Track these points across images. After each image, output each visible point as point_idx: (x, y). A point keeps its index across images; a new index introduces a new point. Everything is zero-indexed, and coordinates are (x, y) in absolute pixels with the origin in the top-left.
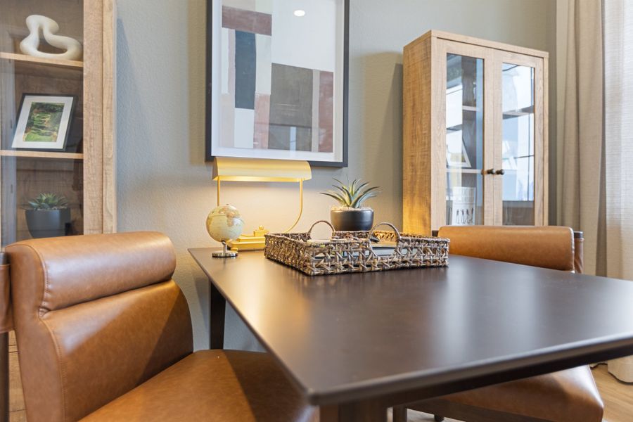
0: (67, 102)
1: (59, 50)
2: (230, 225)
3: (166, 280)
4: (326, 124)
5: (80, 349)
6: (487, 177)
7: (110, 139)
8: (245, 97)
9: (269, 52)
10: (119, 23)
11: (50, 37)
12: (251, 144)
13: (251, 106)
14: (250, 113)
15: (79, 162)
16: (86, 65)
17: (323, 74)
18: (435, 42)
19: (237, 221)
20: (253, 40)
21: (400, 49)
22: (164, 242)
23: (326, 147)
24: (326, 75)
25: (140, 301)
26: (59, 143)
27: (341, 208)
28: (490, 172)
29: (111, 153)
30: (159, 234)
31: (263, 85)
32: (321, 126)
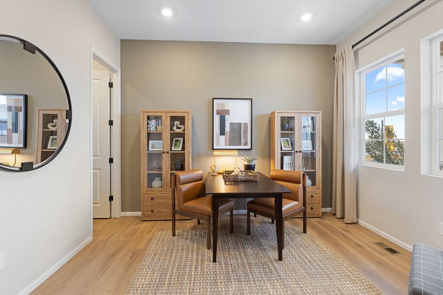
0: (182, 139)
1: (180, 128)
2: (215, 168)
3: (201, 180)
4: (246, 138)
5: (185, 191)
6: (296, 153)
7: (190, 148)
8: (222, 133)
9: (229, 120)
10: (192, 117)
11: (179, 126)
12: (224, 144)
13: (224, 135)
14: (224, 137)
15: (184, 153)
16: (186, 132)
17: (245, 124)
18: (276, 114)
19: (217, 167)
20: (225, 117)
21: (270, 113)
22: (201, 172)
23: (246, 144)
24: (246, 124)
25: (195, 184)
26: (180, 149)
27: (246, 163)
28: (297, 152)
29: (191, 151)
30: (199, 170)
31: (227, 129)
32: (244, 138)
